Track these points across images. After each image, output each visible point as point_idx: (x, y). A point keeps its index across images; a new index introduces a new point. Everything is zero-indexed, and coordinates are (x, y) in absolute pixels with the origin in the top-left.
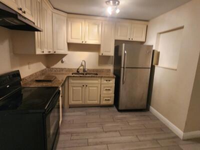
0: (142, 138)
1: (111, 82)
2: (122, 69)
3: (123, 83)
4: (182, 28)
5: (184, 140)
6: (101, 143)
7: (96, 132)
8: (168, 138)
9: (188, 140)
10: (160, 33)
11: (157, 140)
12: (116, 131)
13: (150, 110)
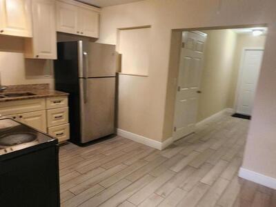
0: (129, 163)
1: (62, 103)
2: (81, 80)
3: (85, 102)
4: (149, 27)
5: (163, 150)
6: (91, 186)
7: (74, 179)
8: (151, 153)
9: (165, 149)
10: (121, 29)
11: (143, 159)
12: (97, 168)
13: (118, 134)
